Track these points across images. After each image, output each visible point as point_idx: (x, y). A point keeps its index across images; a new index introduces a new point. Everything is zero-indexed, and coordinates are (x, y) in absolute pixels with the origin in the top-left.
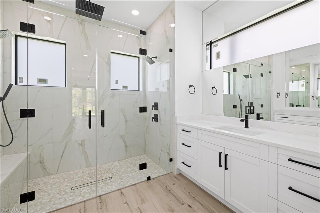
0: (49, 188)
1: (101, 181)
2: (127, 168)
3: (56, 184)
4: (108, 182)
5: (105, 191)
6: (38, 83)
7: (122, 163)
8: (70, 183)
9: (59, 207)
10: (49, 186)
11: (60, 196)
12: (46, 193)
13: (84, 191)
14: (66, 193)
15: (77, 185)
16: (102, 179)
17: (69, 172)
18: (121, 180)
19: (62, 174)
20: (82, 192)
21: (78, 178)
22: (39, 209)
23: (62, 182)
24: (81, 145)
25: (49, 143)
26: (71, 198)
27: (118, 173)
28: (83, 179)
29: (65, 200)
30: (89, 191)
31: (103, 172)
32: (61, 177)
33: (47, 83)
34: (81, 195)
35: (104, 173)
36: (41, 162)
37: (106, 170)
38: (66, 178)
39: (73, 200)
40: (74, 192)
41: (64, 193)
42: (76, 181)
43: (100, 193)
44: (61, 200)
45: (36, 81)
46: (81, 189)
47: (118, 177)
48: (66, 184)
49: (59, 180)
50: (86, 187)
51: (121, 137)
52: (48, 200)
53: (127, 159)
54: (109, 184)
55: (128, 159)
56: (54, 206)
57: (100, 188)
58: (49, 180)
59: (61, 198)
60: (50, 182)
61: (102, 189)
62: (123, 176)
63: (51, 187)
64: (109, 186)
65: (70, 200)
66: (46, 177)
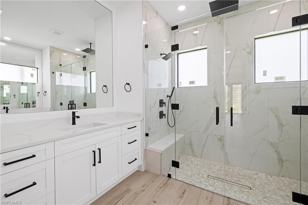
0: (193, 166)
1: (237, 185)
2: (278, 189)
3: (198, 166)
4: (245, 190)
5: (238, 198)
6: (189, 85)
7: (271, 179)
8: (208, 170)
9: (196, 184)
10: (194, 164)
11: (198, 177)
12: (191, 169)
13: (217, 184)
14: (203, 177)
15: (213, 175)
16: (239, 183)
17: (210, 161)
18: (264, 198)
19: (204, 160)
20: (215, 184)
21: (216, 170)
22: (184, 177)
23: (203, 166)
24: (220, 140)
25: (195, 131)
26: (206, 183)
27: (261, 188)
28: (219, 173)
29: (201, 182)
30: (222, 187)
31: (241, 177)
32: (203, 162)
33: (195, 84)
34: (214, 186)
35: (243, 178)
36: (191, 144)
37: (246, 176)
38: (207, 165)
39: (206, 186)
40: (209, 180)
41: (202, 176)
42: (213, 171)
43: (231, 196)
44: (198, 180)
45: (188, 83)
46: (216, 181)
47: (261, 193)
48: (205, 169)
49: (201, 164)
50: (220, 182)
51: (272, 144)
52: (191, 175)
53: (281, 177)
54: (245, 193)
55: (283, 179)
56: (193, 182)
57: (234, 191)
58: (195, 160)
59: (199, 179)
60: (195, 162)
61: (236, 193)
62: (268, 195)
63: (195, 166)
64: (244, 195)
65: (204, 184)
66: (194, 157)
